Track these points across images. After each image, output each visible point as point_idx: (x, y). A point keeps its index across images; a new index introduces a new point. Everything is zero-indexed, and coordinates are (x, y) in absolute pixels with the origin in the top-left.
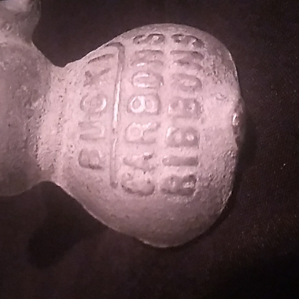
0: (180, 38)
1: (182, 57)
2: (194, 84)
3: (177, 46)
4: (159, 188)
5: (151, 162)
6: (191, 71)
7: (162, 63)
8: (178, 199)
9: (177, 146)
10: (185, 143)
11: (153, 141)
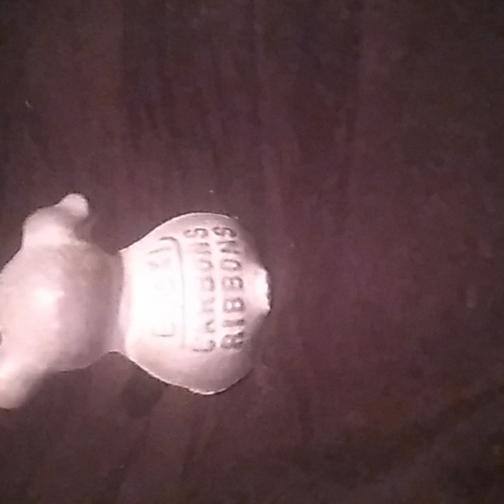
0: (219, 231)
1: (223, 246)
2: (235, 265)
3: (218, 238)
4: (218, 345)
5: (211, 326)
6: (231, 256)
7: (209, 253)
8: (232, 351)
9: (229, 312)
10: (234, 309)
11: (211, 311)
